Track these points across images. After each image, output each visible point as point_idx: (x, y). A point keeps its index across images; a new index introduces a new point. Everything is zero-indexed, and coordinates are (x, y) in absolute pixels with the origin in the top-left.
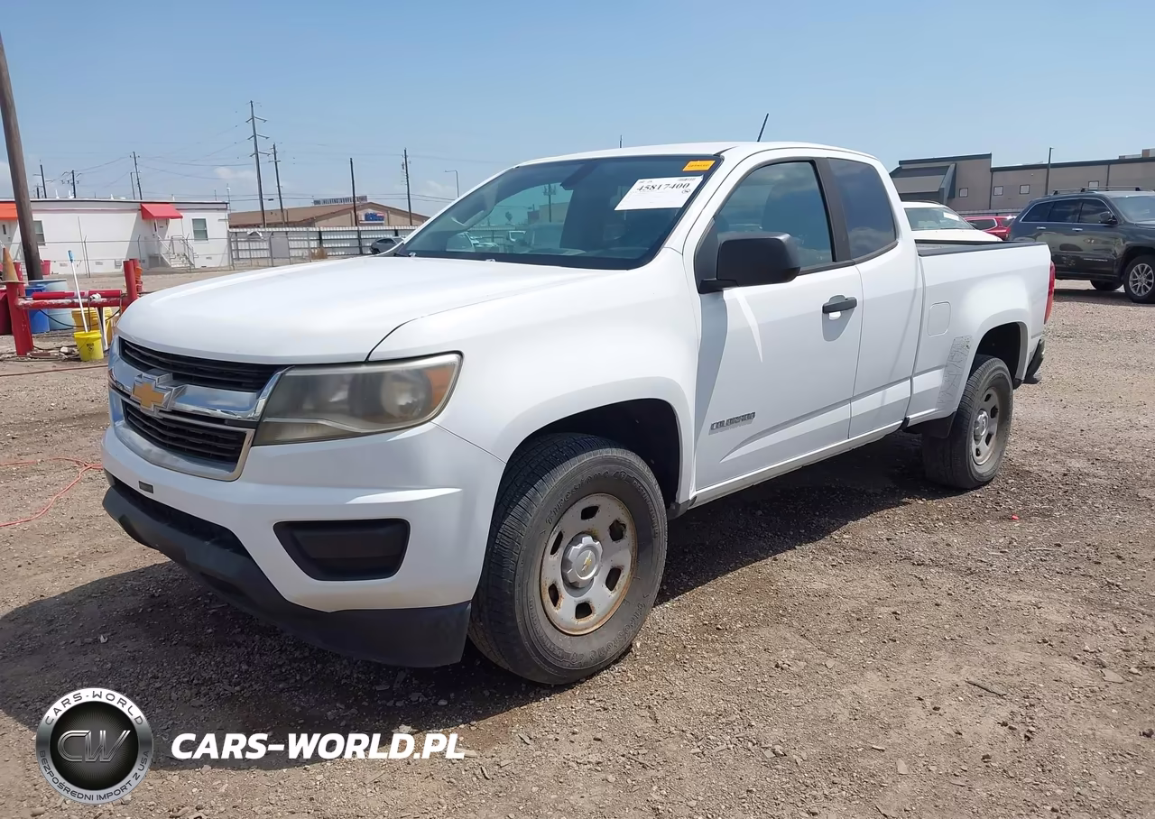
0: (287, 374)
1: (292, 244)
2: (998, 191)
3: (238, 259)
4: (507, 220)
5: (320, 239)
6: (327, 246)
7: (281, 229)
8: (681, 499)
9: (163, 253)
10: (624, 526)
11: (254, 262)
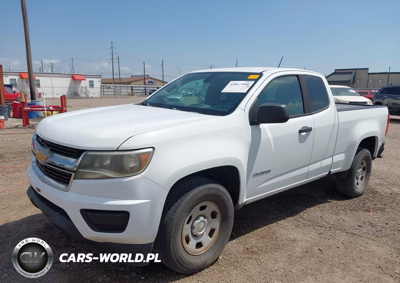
0: (88, 154)
1: (122, 90)
2: (371, 81)
3: (104, 95)
4: (196, 85)
5: (132, 89)
6: (134, 91)
7: (119, 85)
8: (240, 202)
9: (79, 91)
10: (217, 213)
11: (109, 96)
